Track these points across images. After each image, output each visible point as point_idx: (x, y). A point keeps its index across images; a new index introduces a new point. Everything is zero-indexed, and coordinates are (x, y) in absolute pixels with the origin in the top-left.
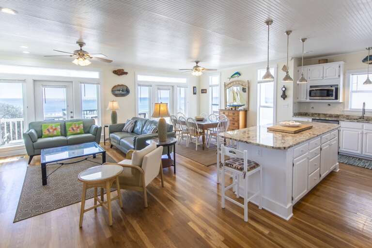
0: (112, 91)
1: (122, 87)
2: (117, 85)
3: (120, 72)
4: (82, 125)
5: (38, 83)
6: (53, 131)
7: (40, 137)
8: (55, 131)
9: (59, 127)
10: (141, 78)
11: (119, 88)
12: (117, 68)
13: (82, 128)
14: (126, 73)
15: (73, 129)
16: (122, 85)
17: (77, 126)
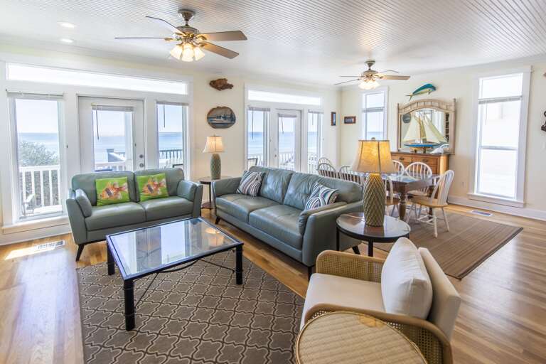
0: (208, 118)
1: (223, 110)
2: (215, 106)
3: (220, 85)
4: (164, 180)
5: (84, 101)
6: (116, 194)
7: (95, 204)
8: (119, 193)
9: (126, 184)
10: (254, 96)
11: (219, 112)
12: (216, 77)
13: (165, 186)
14: (230, 86)
15: (150, 189)
16: (224, 107)
17: (157, 183)
